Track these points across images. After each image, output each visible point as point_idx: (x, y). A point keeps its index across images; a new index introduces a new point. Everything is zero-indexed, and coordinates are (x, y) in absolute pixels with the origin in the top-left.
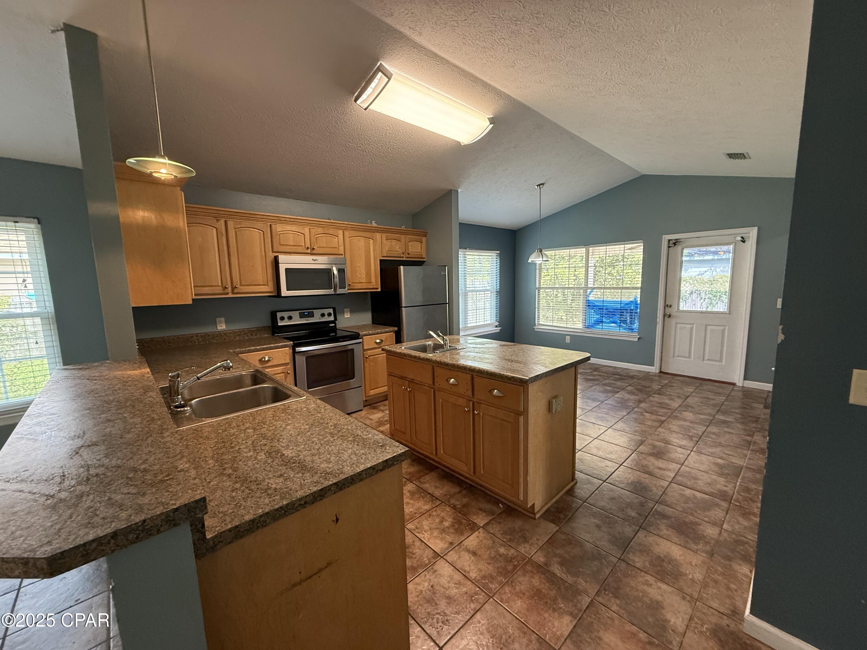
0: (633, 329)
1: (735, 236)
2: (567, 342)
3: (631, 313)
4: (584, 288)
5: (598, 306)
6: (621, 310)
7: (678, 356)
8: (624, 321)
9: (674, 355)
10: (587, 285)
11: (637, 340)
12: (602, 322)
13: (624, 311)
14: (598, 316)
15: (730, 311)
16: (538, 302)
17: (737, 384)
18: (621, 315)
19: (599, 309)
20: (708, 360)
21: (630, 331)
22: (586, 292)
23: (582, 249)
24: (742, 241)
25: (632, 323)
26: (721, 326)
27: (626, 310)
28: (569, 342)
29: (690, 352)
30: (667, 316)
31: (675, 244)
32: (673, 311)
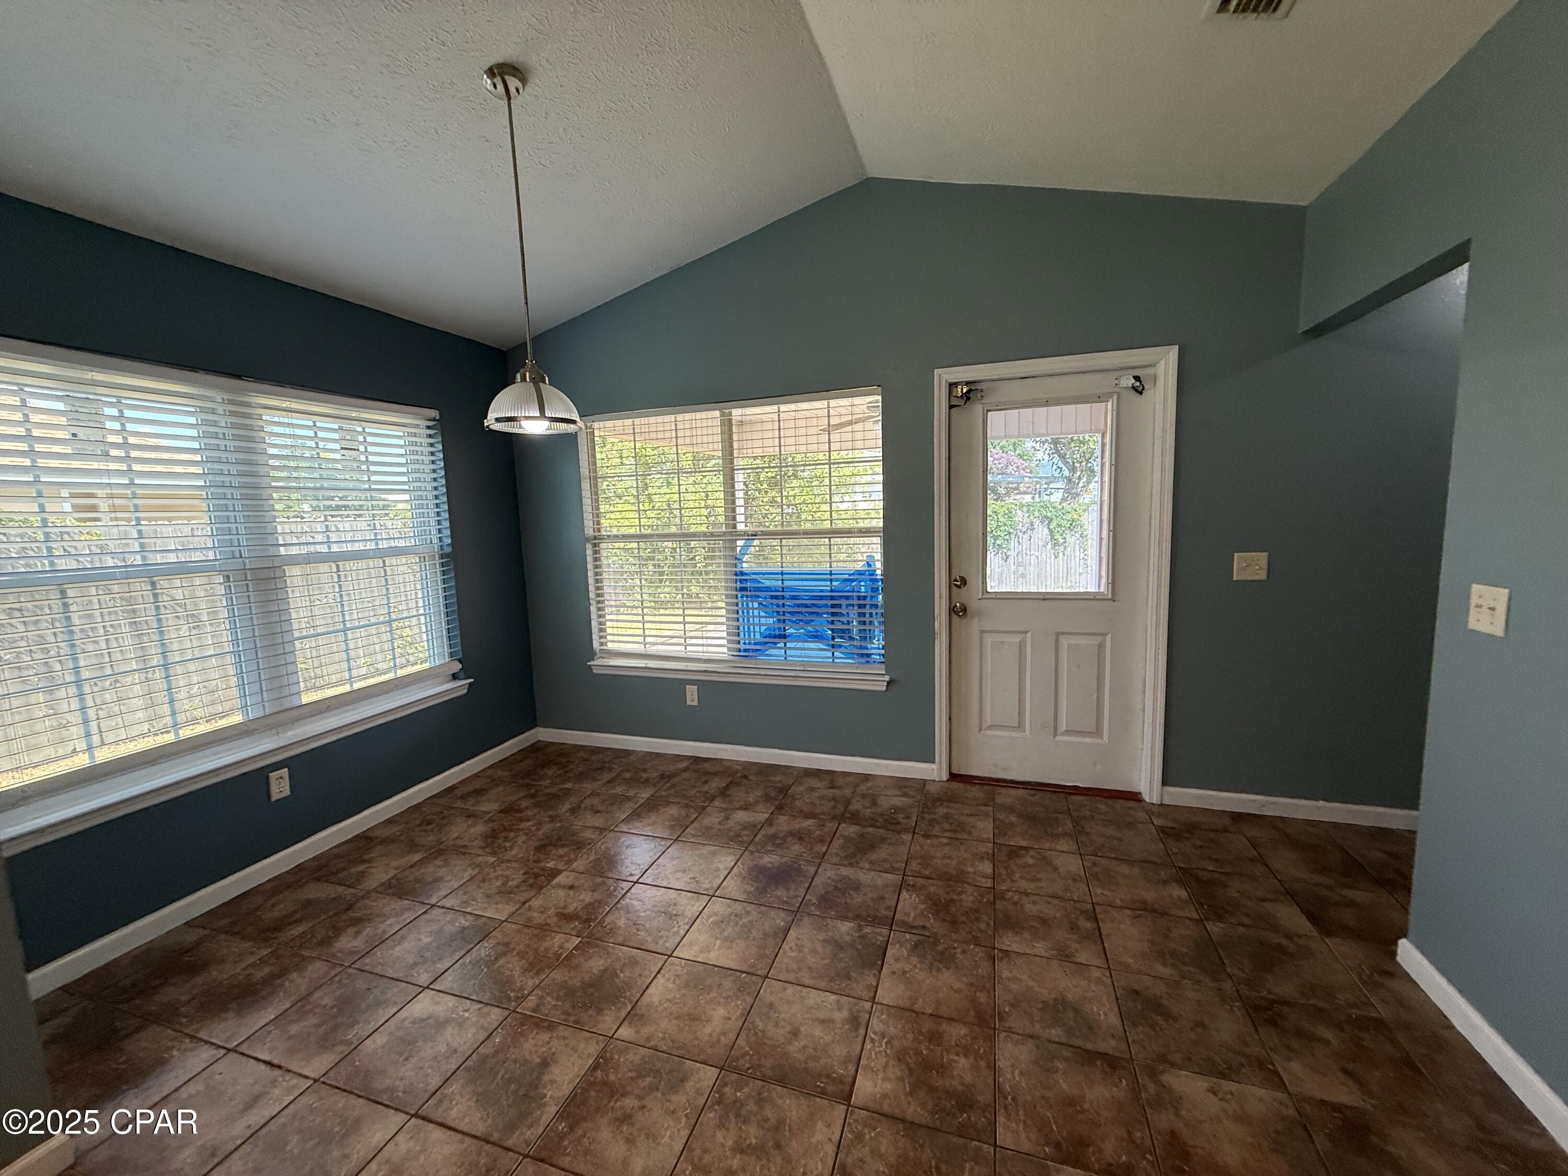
0: (869, 655)
1: (1117, 374)
2: (689, 703)
3: (860, 606)
4: (725, 534)
5: (768, 589)
6: (832, 598)
7: (991, 727)
8: (843, 631)
9: (981, 724)
10: (735, 527)
11: (884, 689)
12: (785, 637)
13: (843, 602)
14: (771, 621)
15: (1113, 594)
16: (597, 581)
17: (1146, 798)
18: (833, 614)
19: (772, 597)
20: (1067, 732)
21: (864, 660)
22: (734, 549)
23: (711, 414)
24: (1134, 388)
25: (866, 636)
26: (1094, 634)
27: (847, 598)
28: (696, 703)
29: (1021, 713)
30: (958, 611)
31: (967, 397)
32: (971, 596)
